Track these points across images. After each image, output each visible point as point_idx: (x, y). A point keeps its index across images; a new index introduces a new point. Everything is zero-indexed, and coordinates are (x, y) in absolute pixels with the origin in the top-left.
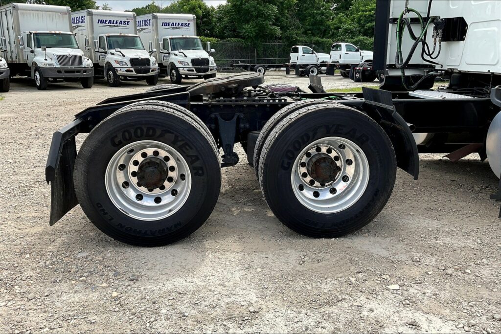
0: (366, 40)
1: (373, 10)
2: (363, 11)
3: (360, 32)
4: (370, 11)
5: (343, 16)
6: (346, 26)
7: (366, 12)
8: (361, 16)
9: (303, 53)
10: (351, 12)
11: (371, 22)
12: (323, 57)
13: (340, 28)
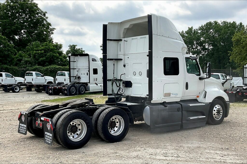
0: (42, 68)
1: (43, 50)
2: (36, 50)
3: (35, 63)
4: (41, 51)
5: (23, 53)
6: (26, 59)
7: (38, 51)
8: (36, 53)
9: (6, 77)
10: (27, 50)
11: (42, 58)
12: (20, 79)
13: (22, 60)
